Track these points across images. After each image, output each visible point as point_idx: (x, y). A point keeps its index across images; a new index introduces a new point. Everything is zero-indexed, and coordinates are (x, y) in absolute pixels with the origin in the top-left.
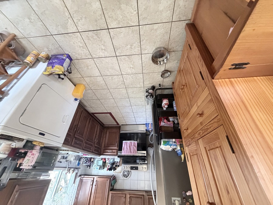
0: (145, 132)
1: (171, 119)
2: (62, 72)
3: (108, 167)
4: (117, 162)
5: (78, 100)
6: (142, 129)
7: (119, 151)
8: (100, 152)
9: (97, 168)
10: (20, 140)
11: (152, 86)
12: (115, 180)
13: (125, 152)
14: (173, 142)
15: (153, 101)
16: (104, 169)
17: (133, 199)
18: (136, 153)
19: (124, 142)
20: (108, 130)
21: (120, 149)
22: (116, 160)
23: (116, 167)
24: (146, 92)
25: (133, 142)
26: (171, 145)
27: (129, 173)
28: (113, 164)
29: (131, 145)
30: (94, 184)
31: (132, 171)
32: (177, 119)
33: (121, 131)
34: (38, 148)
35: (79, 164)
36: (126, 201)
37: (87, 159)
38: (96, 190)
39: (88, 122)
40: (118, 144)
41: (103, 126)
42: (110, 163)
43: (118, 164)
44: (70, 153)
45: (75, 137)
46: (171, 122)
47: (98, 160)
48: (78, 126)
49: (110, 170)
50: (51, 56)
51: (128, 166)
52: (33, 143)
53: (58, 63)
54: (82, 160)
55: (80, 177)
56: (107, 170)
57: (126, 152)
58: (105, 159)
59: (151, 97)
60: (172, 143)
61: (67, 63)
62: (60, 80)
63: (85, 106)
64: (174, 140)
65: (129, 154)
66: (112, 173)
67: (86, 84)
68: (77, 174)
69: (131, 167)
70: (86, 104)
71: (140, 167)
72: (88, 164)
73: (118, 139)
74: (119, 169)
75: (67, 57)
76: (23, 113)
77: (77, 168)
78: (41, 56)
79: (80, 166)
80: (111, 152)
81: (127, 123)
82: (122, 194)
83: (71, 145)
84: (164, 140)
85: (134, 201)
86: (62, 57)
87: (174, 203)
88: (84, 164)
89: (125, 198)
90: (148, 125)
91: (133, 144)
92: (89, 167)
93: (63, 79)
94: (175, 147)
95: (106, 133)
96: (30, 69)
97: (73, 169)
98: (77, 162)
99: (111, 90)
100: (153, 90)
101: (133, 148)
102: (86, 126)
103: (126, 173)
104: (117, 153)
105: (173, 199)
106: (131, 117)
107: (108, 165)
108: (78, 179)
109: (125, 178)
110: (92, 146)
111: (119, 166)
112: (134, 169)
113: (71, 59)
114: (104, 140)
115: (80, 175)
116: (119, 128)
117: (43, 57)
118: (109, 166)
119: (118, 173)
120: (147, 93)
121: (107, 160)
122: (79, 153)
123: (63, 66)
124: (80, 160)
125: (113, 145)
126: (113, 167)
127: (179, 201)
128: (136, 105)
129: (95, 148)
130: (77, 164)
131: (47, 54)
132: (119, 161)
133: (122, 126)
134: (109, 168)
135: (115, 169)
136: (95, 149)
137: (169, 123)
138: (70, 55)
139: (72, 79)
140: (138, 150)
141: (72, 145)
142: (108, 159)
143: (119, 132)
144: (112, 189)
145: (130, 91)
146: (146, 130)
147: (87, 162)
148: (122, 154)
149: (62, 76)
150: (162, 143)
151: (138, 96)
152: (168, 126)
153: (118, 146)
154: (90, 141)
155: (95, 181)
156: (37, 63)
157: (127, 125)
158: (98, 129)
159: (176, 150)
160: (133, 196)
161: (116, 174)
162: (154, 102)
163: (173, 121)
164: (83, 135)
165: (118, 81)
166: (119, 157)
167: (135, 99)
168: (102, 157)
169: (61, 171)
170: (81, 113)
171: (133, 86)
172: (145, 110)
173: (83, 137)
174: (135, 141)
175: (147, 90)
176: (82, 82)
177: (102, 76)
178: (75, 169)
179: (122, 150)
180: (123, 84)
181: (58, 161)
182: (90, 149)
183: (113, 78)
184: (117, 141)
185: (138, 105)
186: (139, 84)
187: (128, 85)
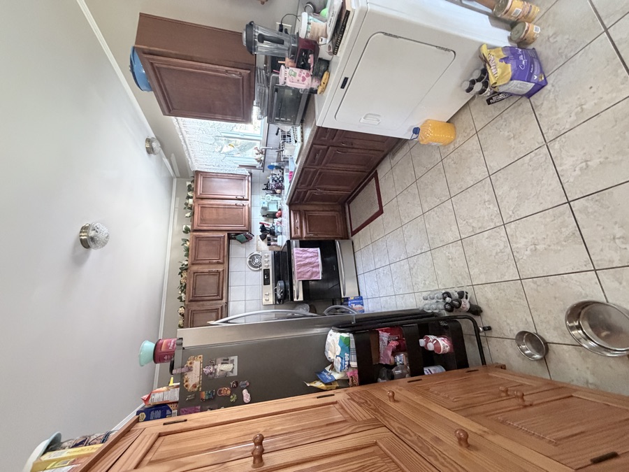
0: (343, 296)
1: (401, 358)
2: (496, 83)
3: (267, 223)
4: (276, 241)
5: (415, 136)
6: (349, 290)
7: (300, 241)
8: (297, 204)
9: (264, 203)
10: (335, 49)
11: (480, 308)
12: (246, 240)
13: (298, 253)
14: (349, 361)
16: (263, 216)
17: (216, 277)
18: (298, 278)
19: (318, 249)
20: (337, 213)
21: (304, 244)
22: (279, 238)
23: (266, 239)
24: (458, 293)
25: (320, 269)
26: (341, 356)
27: (257, 267)
28: (273, 233)
29: (313, 267)
30: (239, 203)
31: (261, 273)
32: (402, 376)
33: (340, 241)
34: (315, 85)
35: (271, 167)
36: (211, 266)
37: (280, 181)
38: (230, 207)
39: (357, 167)
40: (312, 239)
41: (345, 202)
42: (274, 227)
43: (272, 243)
44: (299, 145)
45: (328, 148)
46: (392, 358)
47: (279, 202)
48: (350, 150)
49: (261, 228)
50: (531, 47)
51: (270, 263)
52: (326, 73)
53: (518, 67)
54: (277, 172)
55: (249, 175)
56: (260, 223)
57: (298, 257)
58: (281, 216)
59: (448, 307)
60: (347, 359)
61: (520, 88)
62: (467, 85)
63: (394, 155)
64: (354, 364)
65: (295, 263)
66: (257, 232)
67: (457, 145)
68: (254, 167)
69: (269, 269)
70: (400, 155)
71: (270, 288)
72: (272, 184)
73: (322, 236)
74: (263, 245)
75: (537, 84)
76: (390, 35)
77: (263, 166)
78: (528, 28)
79: (267, 171)
80: (296, 224)
81: (358, 254)
82: (224, 256)
83: (313, 144)
84: (352, 340)
85: (213, 280)
86: (535, 73)
87: (228, 360)
88: (270, 178)
89: (218, 263)
90: (359, 303)
91: (314, 269)
92: (265, 187)
93: (469, 90)
94: (338, 366)
95: (331, 211)
96: (487, 17)
97: (263, 159)
98: (275, 164)
99: (448, 205)
100: (470, 311)
101: (308, 272)
102: (348, 166)
103: (257, 261)
104: (294, 239)
105: (235, 358)
106: (376, 260)
107: (269, 224)
108: (245, 172)
109: (248, 260)
110: (308, 186)
111: (269, 245)
112: (264, 277)
113: (529, 95)
114: (317, 208)
115: (251, 174)
116: (346, 237)
117: (527, 31)
118: (268, 225)
119: (257, 245)
120: (456, 295)
121: (279, 219)
122: (297, 162)
123: (511, 80)
124: (277, 167)
125: (310, 228)
126: (268, 234)
127: (232, 372)
128: (411, 269)
129: (303, 193)
130: (272, 164)
131: (534, 39)
132: (278, 244)
133: (350, 242)
134: (266, 226)
135: (263, 238)
136: (301, 192)
137: (390, 353)
138: (545, 87)
139: (467, 111)
140: (303, 281)
141: (314, 146)
142: (281, 222)
143: (337, 238)
144: (230, 238)
145: (454, 250)
146: (347, 299)
147: (276, 181)
148: (295, 249)
149: (478, 86)
150: (345, 335)
151: (439, 272)
152: (382, 352)
153: (309, 239)
154: (317, 179)
155: (244, 202)
156: (501, 24)
157: (354, 253)
158: (341, 191)
159: (327, 369)
160: (221, 277)
161: (255, 242)
162: (433, 315)
163: (395, 365)
164: (330, 163)
165: (480, 217)
166: (288, 242)
167: (430, 266)
168: (286, 209)
169: (261, 139)
170: (377, 150)
171: (469, 257)
172: (401, 292)
173: (328, 165)
174: (323, 274)
175: (465, 294)
176: (460, 136)
177: (490, 176)
178: (263, 162)
179: (301, 249)
180: (473, 231)
181: (279, 129)
182: (302, 184)
183: (489, 204)
184: (319, 236)
185: (414, 274)
186: (481, 272)
187: (474, 244)
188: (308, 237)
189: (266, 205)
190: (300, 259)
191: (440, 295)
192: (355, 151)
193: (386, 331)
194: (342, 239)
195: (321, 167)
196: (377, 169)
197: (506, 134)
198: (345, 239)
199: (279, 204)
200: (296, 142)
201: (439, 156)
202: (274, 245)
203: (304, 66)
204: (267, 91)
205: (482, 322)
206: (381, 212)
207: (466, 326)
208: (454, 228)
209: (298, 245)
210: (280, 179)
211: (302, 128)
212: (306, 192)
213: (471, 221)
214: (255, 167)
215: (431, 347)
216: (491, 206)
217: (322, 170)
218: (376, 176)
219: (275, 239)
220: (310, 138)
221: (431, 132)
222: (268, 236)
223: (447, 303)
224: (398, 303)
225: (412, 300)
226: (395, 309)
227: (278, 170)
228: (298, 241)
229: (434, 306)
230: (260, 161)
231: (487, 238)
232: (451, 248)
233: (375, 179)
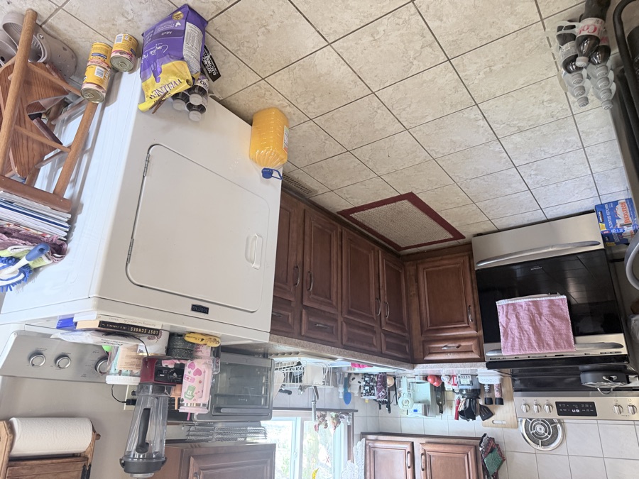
0: (601, 246)
2: (188, 81)
3: (455, 404)
4: (491, 386)
5: (275, 174)
7: (486, 341)
8: (412, 349)
9: (416, 411)
12: (496, 452)
13: (513, 345)
15: (611, 75)
16: (441, 412)
18: (570, 346)
19: (501, 304)
20: (421, 268)
21: (491, 333)
22: (483, 380)
23: (489, 406)
25: (543, 299)
27: (555, 428)
28: (475, 393)
29: (540, 314)
30: (419, 463)
31: (569, 421)
33: (475, 261)
34: (205, 352)
35: (347, 397)
37: (372, 380)
39: (335, 250)
40: (479, 316)
41: (399, 256)
42: (461, 391)
43: (497, 395)
44: (306, 361)
45: (306, 307)
47: (410, 380)
48: (307, 268)
49: (467, 418)
50: (141, 39)
51: (543, 400)
52: (187, 339)
53: (165, 55)
54: (355, 384)
55: (364, 439)
56: (457, 418)
57: (521, 345)
58: (438, 377)
59: (597, 58)
61: (193, 41)
62: (195, 115)
63: (310, 191)
65: (537, 352)
66: (476, 426)
67: (286, 103)
68: (350, 429)
69: (557, 403)
70: (309, 181)
71: (600, 402)
72: (378, 395)
73: (471, 297)
74: (503, 414)
75: (187, 19)
76: (129, 254)
77: (346, 412)
78: (117, 51)
79: (355, 403)
80: (451, 349)
81: (501, 224)
83: (301, 336)
86: (171, 27)
88: (367, 398)
90: (613, 210)
91: (545, 311)
92: (384, 407)
93: (201, 109)
95: (417, 280)
96: (107, 108)
97: (333, 414)
98: (341, 390)
100: (601, 15)
101: (553, 325)
102: (334, 266)
103: (540, 429)
104: (482, 354)
106: (509, 191)
107: (457, 400)
108: (359, 446)
109: (540, 448)
110: (375, 332)
111: (501, 402)
112: (576, 414)
113: (201, 23)
114: (415, 306)
115: (364, 435)
116: (468, 249)
117: (121, 53)
118: (459, 403)
119: (504, 426)
120: (568, 46)
121: (445, 379)
122: (334, 359)
123: (182, 59)
124: (347, 385)
125: (455, 320)
126: (478, 403)
128: (520, 130)
129: (388, 340)
130: (341, 397)
131: (132, 38)
132: (498, 382)
133: (476, 241)
134: (461, 408)
135: (487, 413)
136: (387, 342)
138: (191, 5)
139: (233, 101)
140: (577, 333)
141: (303, 333)
142: (451, 377)
143: (471, 267)
145: (471, 67)
146: (606, 237)
147: (372, 388)
148: (504, 353)
149: (196, 99)
151: (521, 81)
153: (480, 323)
154: (361, 316)
155: (418, 453)
156: (115, 82)
157: (499, 231)
158: (378, 267)
162: (620, 79)
164: (330, 298)
165: (403, 41)
166: (491, 365)
167: (511, 100)
168: (421, 369)
169: (299, 419)
170: (304, 221)
171: (481, 39)
172: (576, 138)
173: (334, 304)
174: (553, 293)
175: (563, 32)
176: (270, 101)
177: (330, 44)
178: (341, 413)
179: (502, 339)
180: (430, 46)
181: (281, 391)
182: (371, 344)
183: (378, 33)
184: (470, 302)
185: (531, 123)
186: (512, 13)
187: (455, 38)
188: (476, 324)
189: (420, 407)
190: (525, 343)
191: (572, 78)
192: (307, 259)
194: (471, 257)
195: (339, 314)
196: (335, 212)
197: (262, 37)
198: (471, 250)
199: (414, 380)
200: (299, 364)
201: (305, 126)
202: (500, 391)
203: (180, 370)
204: (220, 425)
206: (411, 197)
208: (427, 76)
209: (495, 345)
210: (367, 379)
211: (277, 354)
212: (387, 334)
213: (412, 53)
214: (349, 427)
216: (381, 29)
217: (345, 311)
218: (347, 213)
219: (486, 388)
220: (290, 344)
221: (268, 150)
222: (481, 402)
223: (590, 61)
224: (600, 140)
225: (590, 117)
226: (616, 143)
227: (352, 382)
228: (486, 346)
229: (601, 84)
230: (337, 421)
231: (441, 20)
232: (467, 73)
233: (353, 213)
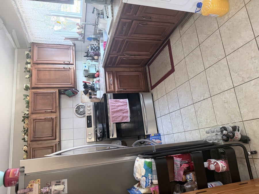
3: (88, 81)
4: (96, 95)
5: (198, 9)
7: (113, 94)
8: (110, 67)
9: (85, 67)
11: (248, 138)
12: (73, 94)
13: (112, 103)
14: (152, 180)
16: (85, 76)
17: (51, 123)
18: (113, 121)
19: (127, 100)
20: (141, 73)
21: (117, 96)
22: (98, 92)
23: (88, 93)
25: (129, 114)
26: (146, 176)
27: (82, 115)
28: (93, 89)
29: (123, 113)
30: (66, 66)
31: (85, 119)
33: (142, 93)
35: (90, 39)
36: (47, 114)
38: (59, 70)
40: (122, 92)
41: (146, 65)
42: (94, 84)
47: (97, 65)
49: (84, 85)
51: (92, 111)
55: (73, 45)
56: (83, 82)
58: (98, 76)
60: (150, 178)
63: (182, 26)
64: (156, 182)
65: (110, 111)
66: (81, 88)
67: (230, 16)
68: (77, 39)
69: (91, 116)
70: (187, 26)
71: (92, 129)
72: (91, 52)
73: (129, 90)
74: (86, 98)
77: (84, 38)
79: (87, 42)
80: (110, 82)
81: (156, 103)
82: (56, 107)
84: (154, 163)
85: (48, 125)
88: (89, 47)
89: (52, 112)
90: (158, 139)
91: (125, 115)
92: (86, 54)
95: (136, 71)
97: (83, 32)
98: (93, 36)
101: (120, 116)
103: (81, 110)
104: (109, 92)
107: (90, 82)
108: (70, 43)
109: (75, 110)
111: (90, 98)
112: (87, 121)
114: (126, 70)
115: (75, 45)
119: (81, 98)
120: (231, 129)
121: (98, 79)
124: (95, 39)
125: (121, 84)
126: (89, 90)
130: (90, 36)
132: (97, 97)
133: (150, 94)
134: (88, 84)
135: (86, 93)
136: (113, 58)
137: (182, 173)
140: (116, 124)
141: (122, 20)
142: (99, 81)
143: (141, 91)
144: (60, 93)
145: (228, 96)
146: (149, 136)
147: (94, 50)
148: (109, 100)
153: (120, 93)
154: (125, 47)
155: (70, 66)
157: (154, 102)
160: (54, 123)
161: (80, 95)
164: (134, 33)
165: (248, 70)
166: (105, 96)
167: (210, 109)
168: (102, 71)
169: (81, 17)
170: (170, 23)
171: (240, 100)
172: (189, 129)
173: (132, 35)
174: (131, 118)
175: (237, 128)
176: (233, 8)
177: (255, 38)
178: (83, 35)
179: (115, 100)
180: (243, 80)
181: (94, 8)
182: (113, 51)
183: (255, 60)
184: (127, 90)
185: (199, 115)
186: (249, 111)
187: (243, 90)
188: (119, 91)
189: (87, 68)
190: (113, 107)
191: (219, 129)
192: (153, 23)
193: (179, 157)
194: (144, 92)
195: (127, 37)
196: (170, 38)
198: (146, 92)
199: (97, 67)
200: (108, 17)
201: (216, 25)
202: (94, 98)
205: (250, 148)
206: (173, 71)
207: (238, 151)
208: (229, 79)
209: (112, 97)
210: (97, 48)
211: (112, 7)
212: (117, 57)
213: (241, 73)
214: (78, 39)
215: (212, 167)
217: (128, 40)
218: (169, 43)
219: (95, 93)
220: (118, 13)
221: (211, 6)
222: (90, 91)
223: (224, 135)
224: (187, 137)
225: (197, 135)
226: (185, 141)
227: (95, 42)
228: (112, 94)
229: (214, 138)
230: (81, 34)
231: (253, 85)
232: (226, 94)
233: (168, 46)
